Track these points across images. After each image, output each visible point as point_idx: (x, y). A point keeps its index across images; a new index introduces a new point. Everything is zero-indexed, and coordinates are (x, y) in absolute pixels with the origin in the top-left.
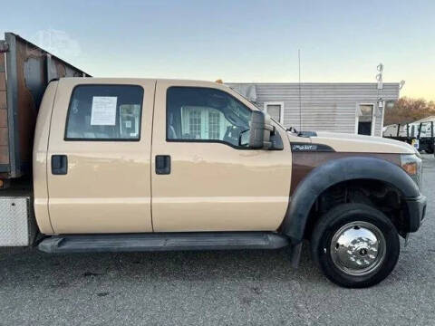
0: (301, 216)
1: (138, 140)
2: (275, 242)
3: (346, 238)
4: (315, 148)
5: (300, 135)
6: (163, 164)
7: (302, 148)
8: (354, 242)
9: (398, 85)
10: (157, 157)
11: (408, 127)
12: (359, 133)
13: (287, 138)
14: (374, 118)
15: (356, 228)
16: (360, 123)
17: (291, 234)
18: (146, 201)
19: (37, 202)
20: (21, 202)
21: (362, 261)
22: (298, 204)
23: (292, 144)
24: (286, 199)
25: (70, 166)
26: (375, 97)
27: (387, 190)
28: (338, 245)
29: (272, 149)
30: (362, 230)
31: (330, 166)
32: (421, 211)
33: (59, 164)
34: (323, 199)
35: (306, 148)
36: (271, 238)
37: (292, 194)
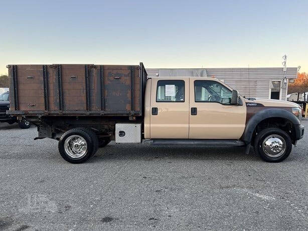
0: (251, 132)
1: (184, 101)
2: (239, 143)
3: (269, 142)
4: (256, 105)
5: (249, 99)
6: (194, 111)
7: (250, 105)
8: (273, 143)
9: (296, 69)
10: (192, 108)
11: (305, 95)
12: (271, 98)
13: (244, 101)
14: (281, 90)
15: (273, 137)
16: (272, 92)
17: (246, 139)
18: (187, 126)
19: (145, 125)
20: (139, 126)
21: (276, 151)
22: (249, 127)
23: (246, 103)
24: (244, 126)
25: (159, 112)
26: (282, 76)
27: (286, 123)
28: (266, 144)
29: (239, 105)
30: (276, 138)
31: (263, 112)
32: (301, 131)
33: (155, 111)
34: (258, 127)
35: (252, 105)
36: (237, 142)
37: (246, 123)
